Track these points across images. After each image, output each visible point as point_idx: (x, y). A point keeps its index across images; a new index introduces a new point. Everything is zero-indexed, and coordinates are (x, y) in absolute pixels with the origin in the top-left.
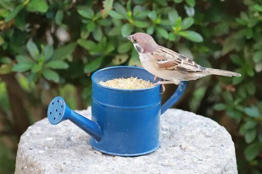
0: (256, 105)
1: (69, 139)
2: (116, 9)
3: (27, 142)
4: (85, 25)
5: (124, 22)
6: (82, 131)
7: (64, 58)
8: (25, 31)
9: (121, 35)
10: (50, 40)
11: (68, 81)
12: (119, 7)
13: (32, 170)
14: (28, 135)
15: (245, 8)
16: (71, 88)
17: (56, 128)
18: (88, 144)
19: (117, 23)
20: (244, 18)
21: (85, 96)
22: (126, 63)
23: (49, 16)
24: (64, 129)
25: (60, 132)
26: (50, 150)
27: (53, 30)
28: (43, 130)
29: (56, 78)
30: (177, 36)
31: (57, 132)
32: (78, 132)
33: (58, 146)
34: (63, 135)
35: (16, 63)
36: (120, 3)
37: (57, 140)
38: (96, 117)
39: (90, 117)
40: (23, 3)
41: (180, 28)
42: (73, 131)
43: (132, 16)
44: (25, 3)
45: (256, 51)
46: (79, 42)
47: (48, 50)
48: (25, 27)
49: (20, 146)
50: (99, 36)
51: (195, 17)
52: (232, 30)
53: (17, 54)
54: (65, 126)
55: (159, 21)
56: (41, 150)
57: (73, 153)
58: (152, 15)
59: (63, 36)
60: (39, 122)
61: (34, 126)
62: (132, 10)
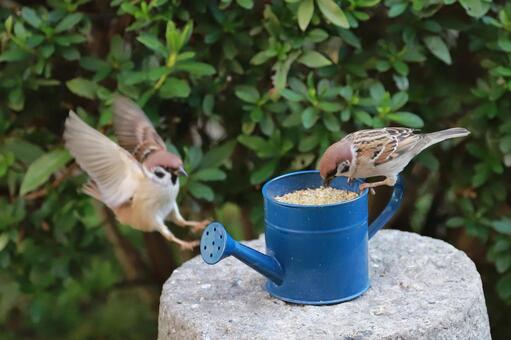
0: (508, 216)
1: (235, 285)
2: (292, 86)
3: (173, 292)
4: (248, 113)
5: (305, 105)
6: (254, 272)
7: (218, 164)
9: (301, 125)
10: (198, 140)
11: (228, 198)
12: (296, 83)
13: (183, 333)
14: (173, 282)
15: (483, 73)
16: (232, 209)
17: (215, 270)
18: (264, 290)
19: (295, 108)
20: (482, 88)
21: (254, 219)
22: (312, 166)
23: (192, 104)
24: (226, 270)
25: (221, 276)
26: (208, 301)
27: (200, 123)
28: (195, 273)
29: (208, 195)
31: (216, 275)
32: (247, 273)
33: (219, 295)
34: (225, 279)
36: (298, 78)
37: (217, 287)
38: (273, 250)
39: (263, 250)
40: (153, 86)
41: (388, 109)
42: (239, 272)
43: (317, 95)
44: (157, 86)
45: (504, 135)
46: (241, 139)
47: (194, 154)
48: (158, 122)
49: (164, 299)
50: (269, 129)
51: (410, 91)
52: (467, 108)
54: (227, 265)
55: (356, 100)
56: (195, 303)
57: (243, 306)
58: (346, 92)
59: (216, 131)
60: (188, 263)
61: (182, 268)
62: (316, 87)
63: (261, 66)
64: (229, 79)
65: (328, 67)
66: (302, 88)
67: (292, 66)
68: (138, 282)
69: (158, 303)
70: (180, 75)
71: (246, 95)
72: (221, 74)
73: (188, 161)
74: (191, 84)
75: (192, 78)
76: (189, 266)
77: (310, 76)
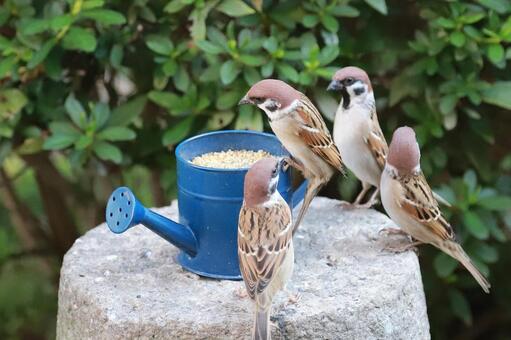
0: (448, 183)
1: (144, 256)
2: (210, 37)
3: (75, 264)
4: (159, 66)
5: (224, 57)
6: (165, 241)
7: (127, 123)
8: (61, 83)
9: (220, 80)
10: (104, 95)
11: (137, 161)
12: (216, 34)
13: (86, 310)
14: (75, 253)
15: (423, 25)
16: (141, 171)
17: (121, 239)
18: (175, 262)
19: (213, 61)
20: (421, 42)
21: (165, 184)
22: (231, 126)
23: (100, 56)
24: (134, 240)
25: (126, 245)
26: (115, 276)
27: (107, 77)
28: (99, 243)
29: (116, 156)
30: (312, 76)
31: (123, 246)
32: (157, 244)
33: (126, 268)
34: (133, 249)
35: (50, 134)
36: (215, 26)
37: (124, 259)
38: (186, 218)
39: (176, 218)
40: (55, 36)
41: (317, 64)
42: (149, 242)
43: (237, 47)
44: (60, 35)
45: (443, 95)
46: (152, 96)
47: (100, 111)
48: (61, 75)
49: (65, 271)
50: (183, 84)
51: (341, 45)
52: (403, 64)
53: (50, 121)
54: (136, 234)
55: (281, 54)
56: (99, 276)
57: (152, 280)
58: (269, 44)
59: (124, 86)
60: (92, 231)
61: (85, 237)
62: (237, 39)
63: (176, 15)
64: (140, 28)
65: (250, 15)
66: (221, 38)
67: (209, 14)
68: (35, 252)
69: (59, 276)
70: (86, 23)
71: (158, 45)
72: (132, 21)
73: (94, 119)
74: (97, 34)
75: (100, 26)
76: (93, 236)
77: (231, 26)
